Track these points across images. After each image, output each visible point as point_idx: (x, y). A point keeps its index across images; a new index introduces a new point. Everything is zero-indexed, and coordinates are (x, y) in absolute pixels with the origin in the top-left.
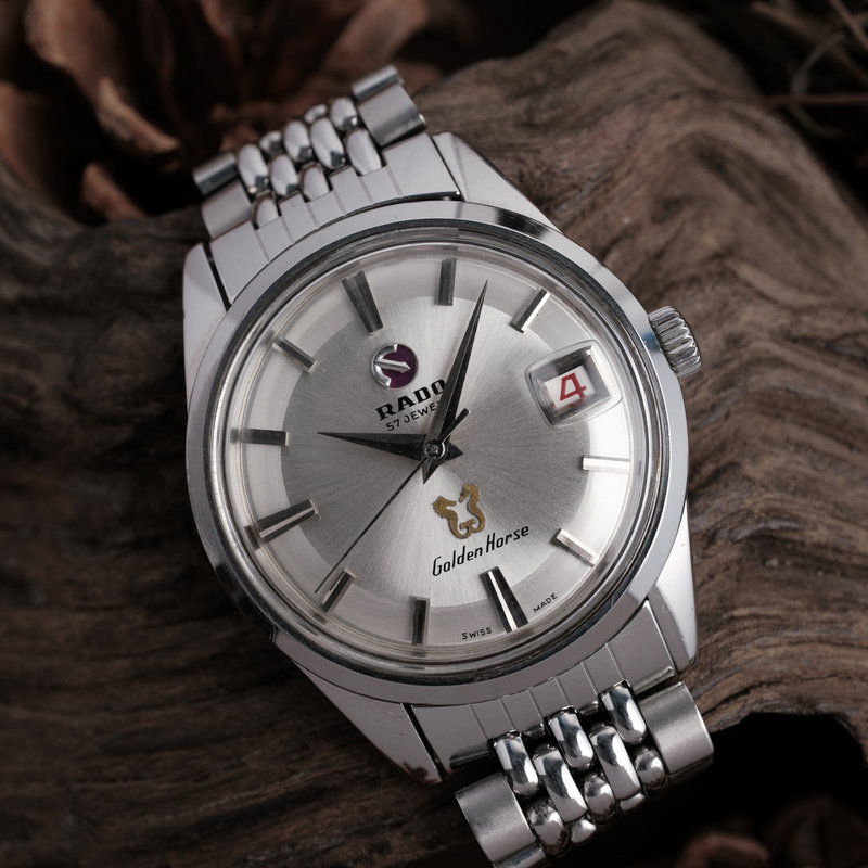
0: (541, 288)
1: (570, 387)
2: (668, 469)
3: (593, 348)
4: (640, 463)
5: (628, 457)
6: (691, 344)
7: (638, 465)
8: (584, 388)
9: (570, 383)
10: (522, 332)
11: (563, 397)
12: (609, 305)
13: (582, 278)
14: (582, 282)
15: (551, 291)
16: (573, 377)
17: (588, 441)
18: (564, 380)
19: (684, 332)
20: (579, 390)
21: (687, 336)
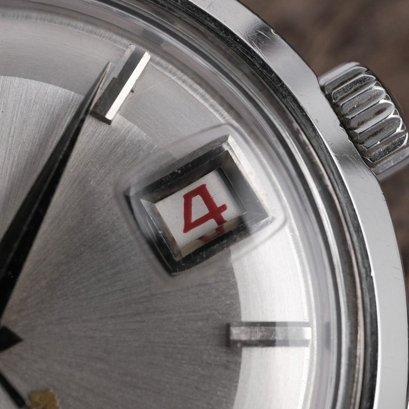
0: (133, 47)
1: (199, 208)
2: (375, 333)
3: (231, 140)
4: (328, 327)
5: (307, 320)
6: (391, 114)
7: (325, 330)
8: (224, 208)
9: (197, 201)
10: (109, 122)
11: (189, 225)
12: (252, 65)
13: (202, 23)
14: (202, 28)
15: (151, 51)
16: (202, 191)
17: (235, 297)
18: (188, 199)
19: (378, 95)
20: (215, 212)
21: (382, 101)
